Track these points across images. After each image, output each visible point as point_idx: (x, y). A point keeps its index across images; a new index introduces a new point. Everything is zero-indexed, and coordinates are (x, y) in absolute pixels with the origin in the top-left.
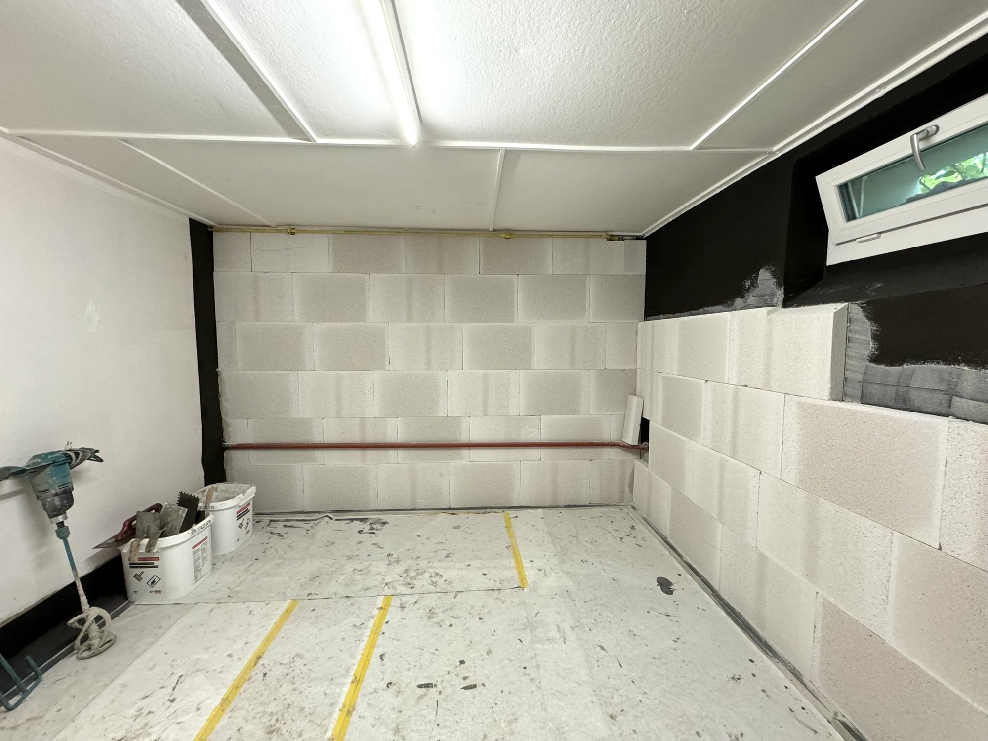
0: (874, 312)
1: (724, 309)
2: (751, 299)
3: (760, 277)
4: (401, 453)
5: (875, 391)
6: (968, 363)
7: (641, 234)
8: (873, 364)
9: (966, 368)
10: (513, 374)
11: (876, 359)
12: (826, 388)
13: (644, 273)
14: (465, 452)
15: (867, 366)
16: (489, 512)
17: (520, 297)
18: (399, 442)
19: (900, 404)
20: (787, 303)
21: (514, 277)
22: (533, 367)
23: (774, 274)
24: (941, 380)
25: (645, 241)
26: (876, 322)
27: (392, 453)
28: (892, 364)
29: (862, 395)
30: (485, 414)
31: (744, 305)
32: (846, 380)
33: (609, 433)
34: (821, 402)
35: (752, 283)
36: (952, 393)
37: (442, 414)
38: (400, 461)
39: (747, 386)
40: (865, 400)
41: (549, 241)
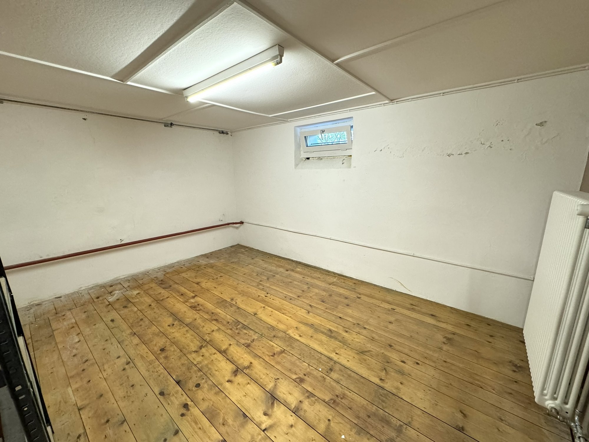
20: (296, 169)
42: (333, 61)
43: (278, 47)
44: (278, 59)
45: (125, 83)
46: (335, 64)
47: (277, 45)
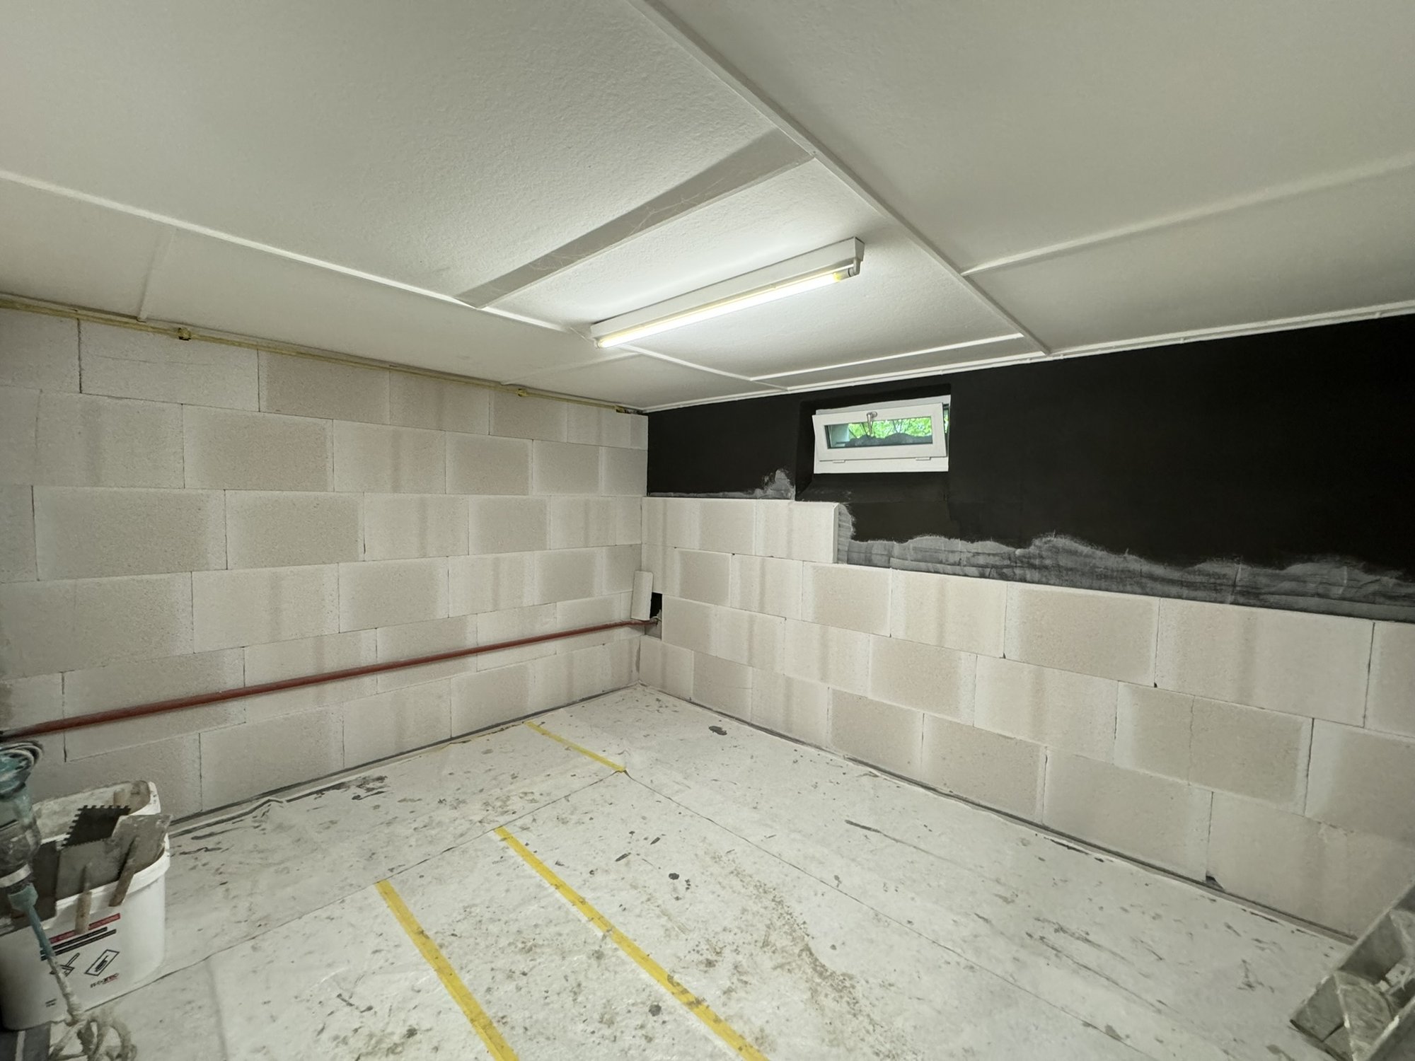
0: (853, 510)
1: (745, 496)
2: (770, 492)
3: (776, 476)
4: (381, 678)
5: (855, 556)
6: (896, 540)
7: (642, 409)
8: (853, 541)
9: (895, 543)
10: (527, 555)
11: (855, 538)
12: (831, 556)
13: (647, 448)
14: (471, 660)
15: (850, 542)
16: (507, 728)
17: (534, 466)
18: (379, 662)
19: (868, 563)
20: (798, 498)
21: (529, 442)
22: (548, 547)
23: (788, 476)
24: (885, 549)
25: (647, 417)
26: (854, 516)
27: (367, 680)
28: (863, 541)
29: (848, 560)
30: (496, 608)
31: (763, 495)
32: (838, 550)
33: (620, 614)
34: (828, 565)
35: (770, 479)
36: (890, 556)
37: (441, 614)
38: (380, 690)
39: (772, 557)
40: (849, 562)
41: (565, 405)
42: (959, 270)
43: (856, 242)
44: (852, 266)
45: (478, 309)
46: (964, 277)
47: (854, 239)
